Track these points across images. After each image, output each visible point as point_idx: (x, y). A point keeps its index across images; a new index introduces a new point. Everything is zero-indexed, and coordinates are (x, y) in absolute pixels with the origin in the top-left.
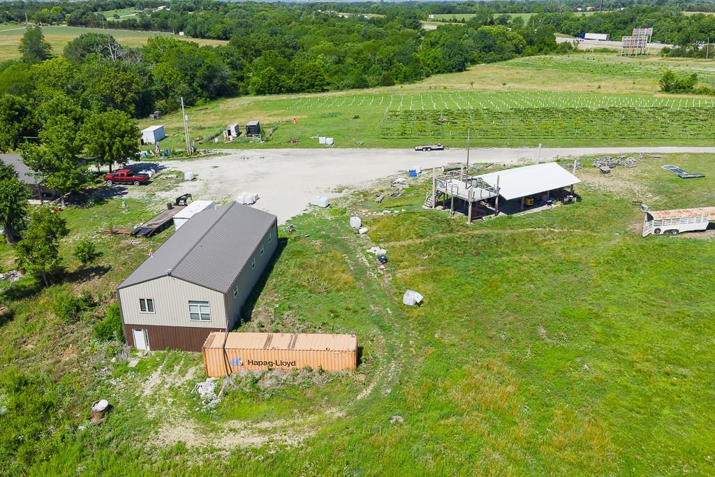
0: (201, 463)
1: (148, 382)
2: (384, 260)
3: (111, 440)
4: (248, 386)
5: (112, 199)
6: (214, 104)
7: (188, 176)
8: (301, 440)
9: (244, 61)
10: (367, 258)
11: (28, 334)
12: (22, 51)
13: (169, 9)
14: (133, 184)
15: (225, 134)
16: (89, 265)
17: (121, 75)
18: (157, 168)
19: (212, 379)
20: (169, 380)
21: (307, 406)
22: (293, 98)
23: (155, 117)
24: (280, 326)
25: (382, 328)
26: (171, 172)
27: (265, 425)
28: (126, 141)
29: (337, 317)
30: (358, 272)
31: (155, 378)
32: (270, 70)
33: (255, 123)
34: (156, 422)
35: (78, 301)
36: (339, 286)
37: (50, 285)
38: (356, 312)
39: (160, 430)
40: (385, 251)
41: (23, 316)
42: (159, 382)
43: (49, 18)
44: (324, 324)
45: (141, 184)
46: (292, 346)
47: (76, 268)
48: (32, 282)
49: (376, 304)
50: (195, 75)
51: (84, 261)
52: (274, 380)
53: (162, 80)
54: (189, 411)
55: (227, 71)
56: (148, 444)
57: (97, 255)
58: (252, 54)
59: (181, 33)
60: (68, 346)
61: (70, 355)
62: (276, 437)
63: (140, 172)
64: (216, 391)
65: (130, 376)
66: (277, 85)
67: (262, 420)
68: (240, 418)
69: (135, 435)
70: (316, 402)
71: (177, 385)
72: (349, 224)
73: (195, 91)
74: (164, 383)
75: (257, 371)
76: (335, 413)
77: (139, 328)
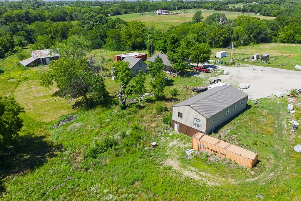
0: (174, 176)
1: (172, 142)
2: (296, 128)
3: (152, 156)
4: (204, 157)
5: (193, 76)
6: (258, 45)
7: (225, 73)
8: (213, 185)
9: (279, 27)
10: (287, 124)
11: (146, 114)
12: (193, 19)
13: (258, 3)
14: (203, 72)
15: (251, 58)
16: (174, 97)
17: (220, 30)
18: (215, 67)
19: (193, 149)
20: (179, 144)
21: (224, 174)
22: (299, 46)
23: (229, 48)
24: (228, 139)
25: (276, 157)
26: (220, 70)
27: (203, 173)
28: (205, 55)
29: (256, 144)
30: (278, 129)
31: (175, 142)
32: (291, 32)
33: (266, 55)
34: (167, 156)
35: (163, 108)
36: (264, 132)
37: (159, 100)
38: (267, 145)
39: (167, 159)
40: (299, 124)
41: (147, 108)
42: (176, 144)
43: (208, 7)
44: (247, 145)
45: (206, 72)
46: (226, 148)
47: (169, 97)
48: (155, 98)
49: (279, 145)
50: (252, 32)
51: (173, 95)
52: (214, 159)
53: (237, 33)
54: (180, 157)
55: (269, 31)
56: (162, 162)
57: (178, 94)
58: (285, 24)
59: (258, 14)
60: (154, 121)
61: (154, 125)
62: (205, 179)
63: (208, 68)
64: (192, 154)
65: (168, 138)
66: (293, 39)
67: (203, 171)
68: (195, 167)
69: (159, 158)
70: (227, 174)
71: (181, 147)
72: (287, 107)
73: (251, 39)
74: (177, 144)
75: (210, 153)
76: (233, 181)
77: (176, 122)
